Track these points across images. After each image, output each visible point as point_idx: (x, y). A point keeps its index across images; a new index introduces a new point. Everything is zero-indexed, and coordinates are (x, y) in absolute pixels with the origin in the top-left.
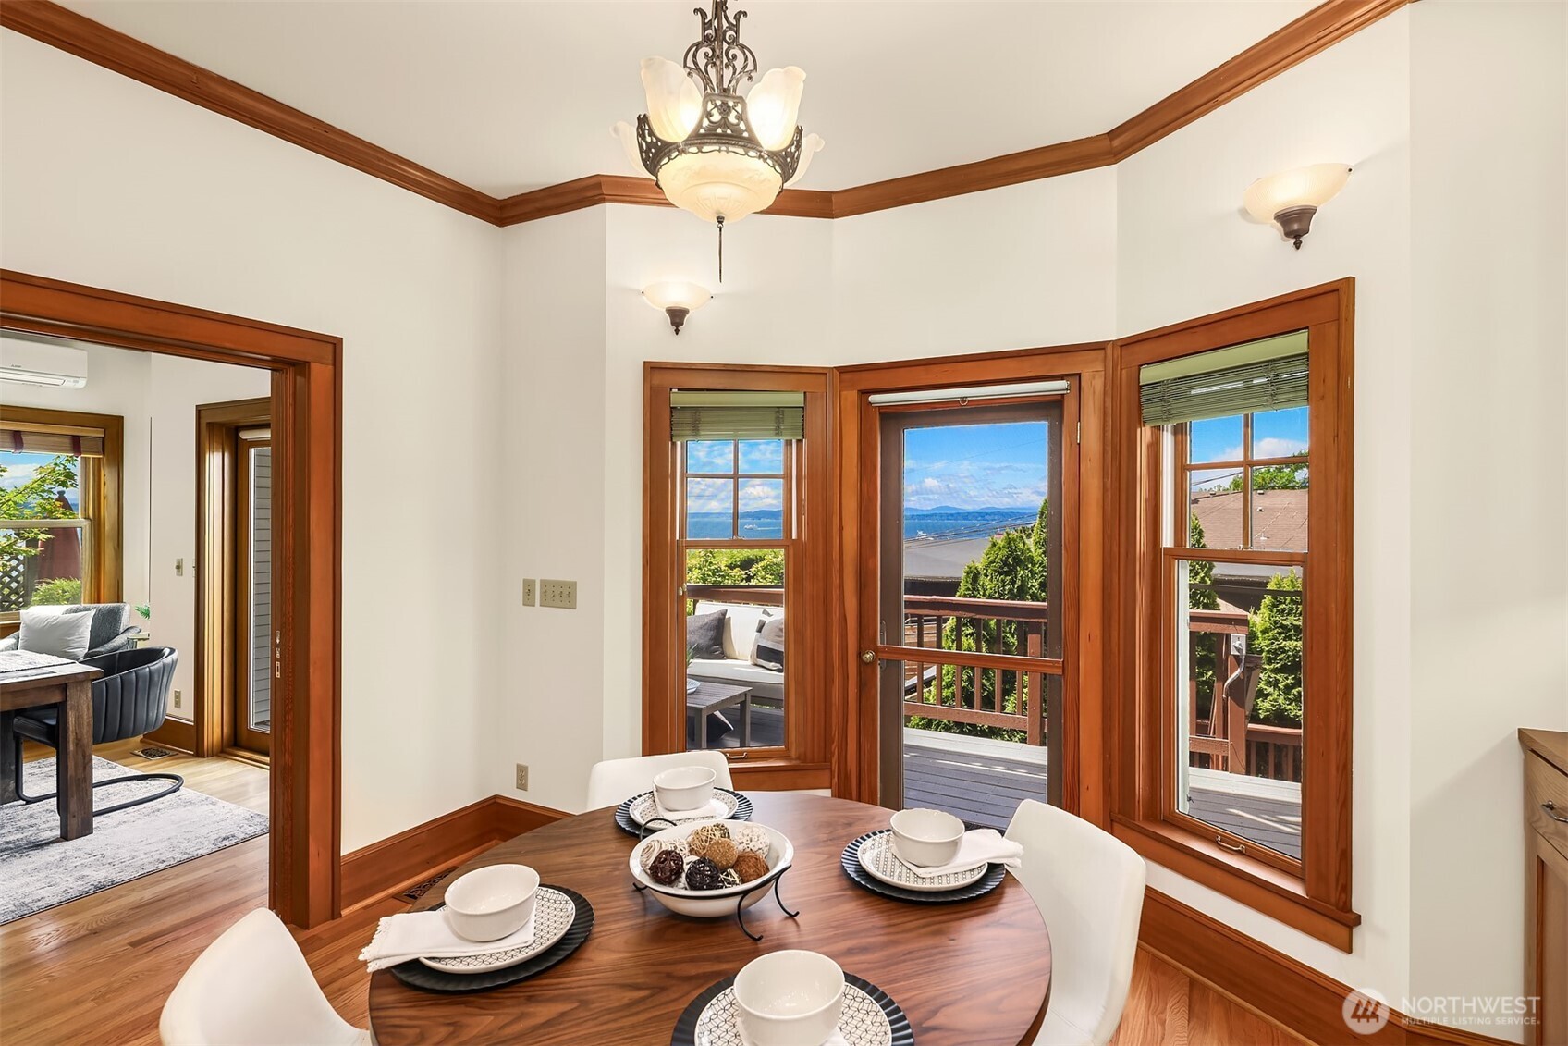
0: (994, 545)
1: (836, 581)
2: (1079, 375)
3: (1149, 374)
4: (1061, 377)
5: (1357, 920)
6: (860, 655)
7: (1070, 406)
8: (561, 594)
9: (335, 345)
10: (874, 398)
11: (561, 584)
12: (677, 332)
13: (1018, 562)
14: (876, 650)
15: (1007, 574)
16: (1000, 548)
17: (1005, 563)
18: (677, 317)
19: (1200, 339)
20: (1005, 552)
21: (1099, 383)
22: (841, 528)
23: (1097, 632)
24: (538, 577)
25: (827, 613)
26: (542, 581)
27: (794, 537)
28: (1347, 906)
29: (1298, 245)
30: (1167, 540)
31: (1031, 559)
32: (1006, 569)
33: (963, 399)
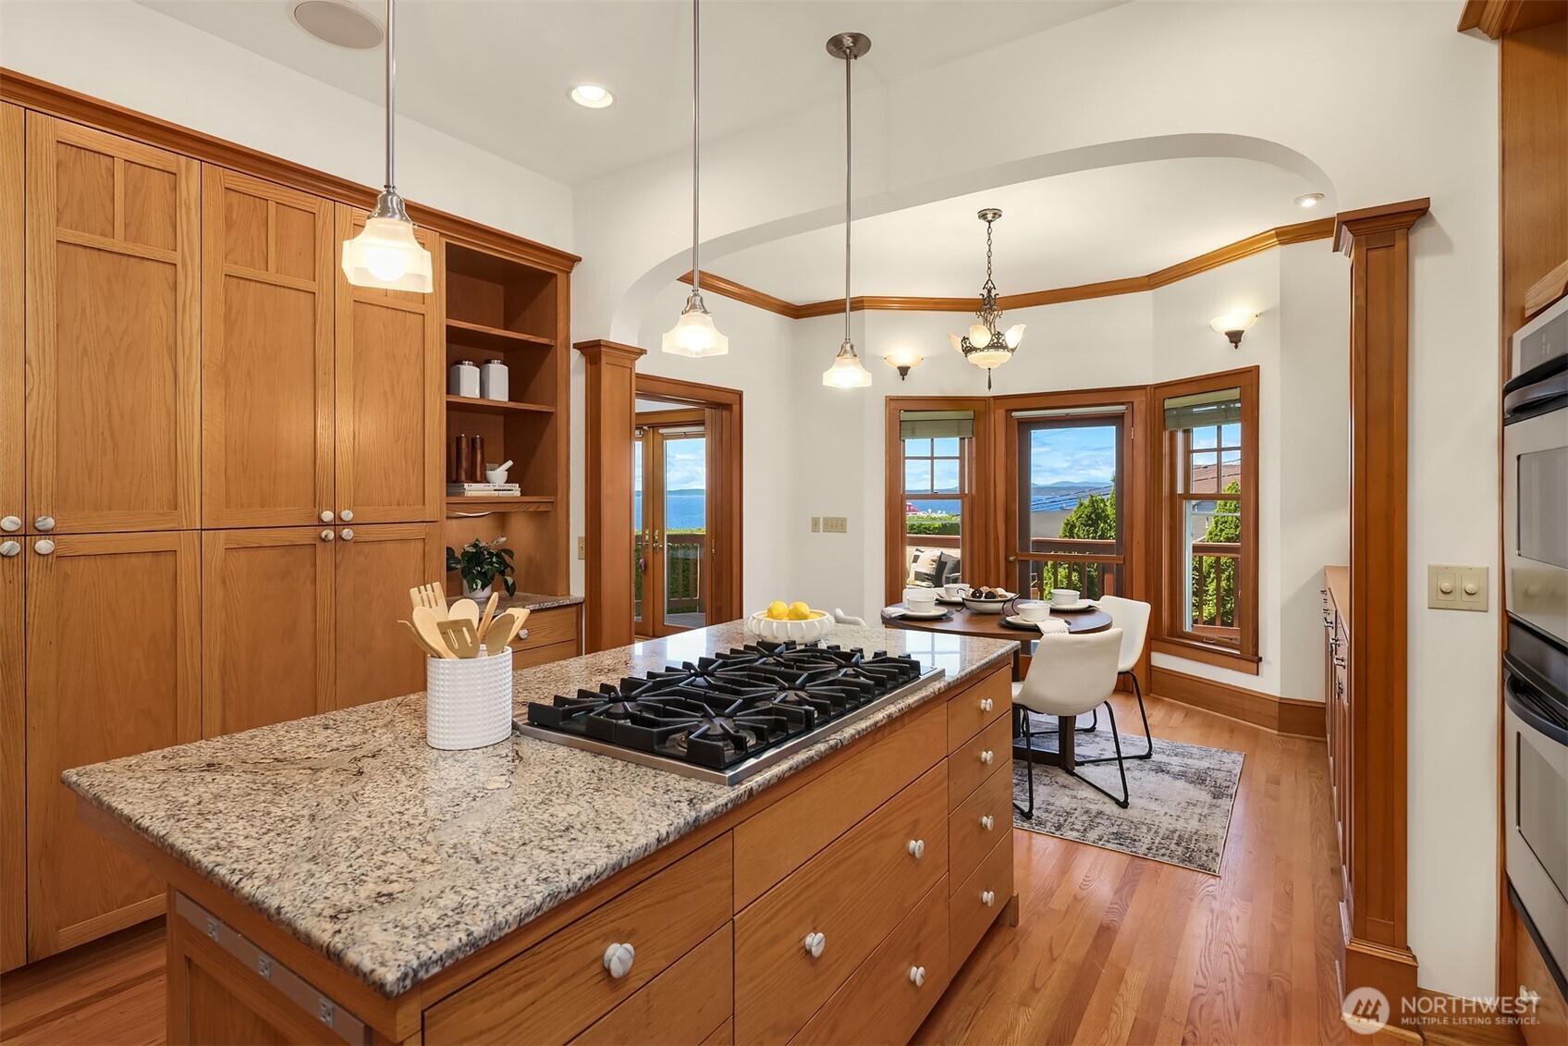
0: (1081, 505)
1: (992, 517)
2: (1133, 403)
3: (1169, 404)
4: (1123, 404)
5: (1260, 659)
6: (1006, 559)
7: (1128, 420)
8: (837, 525)
9: (740, 394)
10: (1014, 414)
11: (837, 519)
12: (903, 379)
13: (1099, 517)
14: (1016, 555)
15: (1090, 526)
16: (1085, 507)
17: (1089, 517)
18: (904, 371)
19: (1193, 388)
20: (1089, 510)
21: (1143, 407)
22: (995, 487)
23: (1142, 540)
24: (821, 515)
25: (987, 535)
26: (824, 518)
27: (966, 492)
28: (1257, 654)
29: (1236, 347)
30: (1180, 490)
31: (1107, 516)
32: (1090, 522)
33: (1067, 415)
